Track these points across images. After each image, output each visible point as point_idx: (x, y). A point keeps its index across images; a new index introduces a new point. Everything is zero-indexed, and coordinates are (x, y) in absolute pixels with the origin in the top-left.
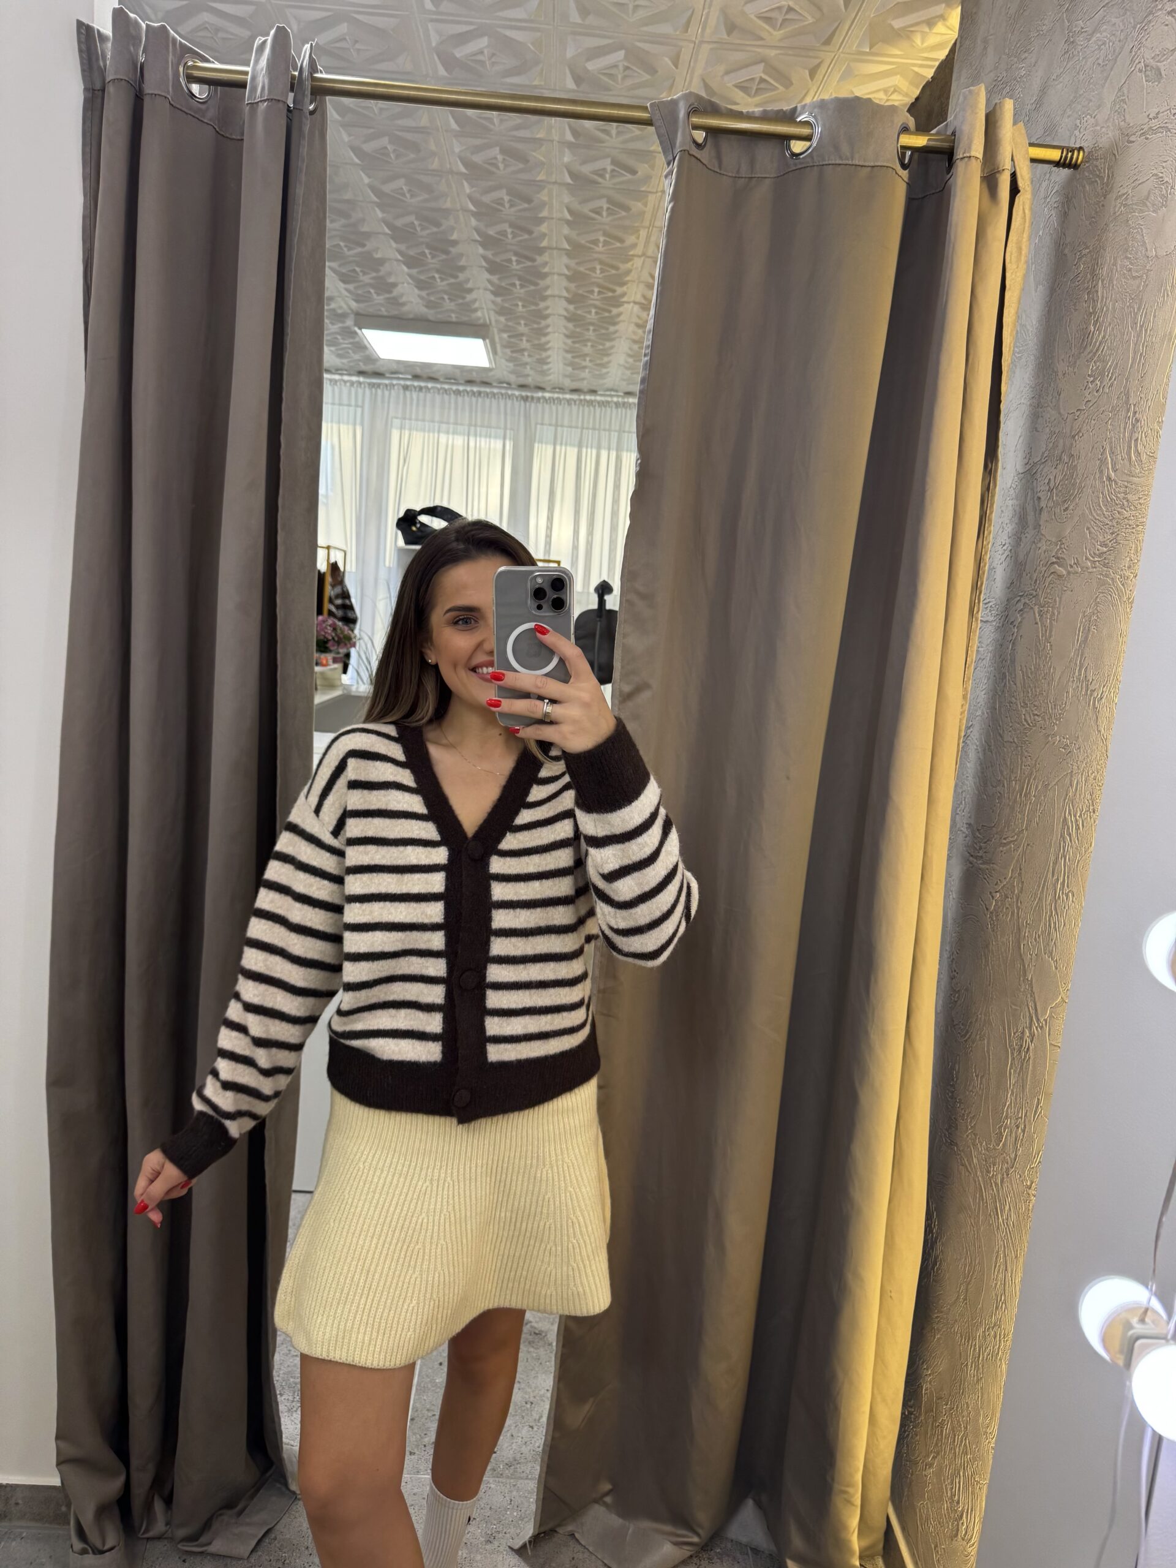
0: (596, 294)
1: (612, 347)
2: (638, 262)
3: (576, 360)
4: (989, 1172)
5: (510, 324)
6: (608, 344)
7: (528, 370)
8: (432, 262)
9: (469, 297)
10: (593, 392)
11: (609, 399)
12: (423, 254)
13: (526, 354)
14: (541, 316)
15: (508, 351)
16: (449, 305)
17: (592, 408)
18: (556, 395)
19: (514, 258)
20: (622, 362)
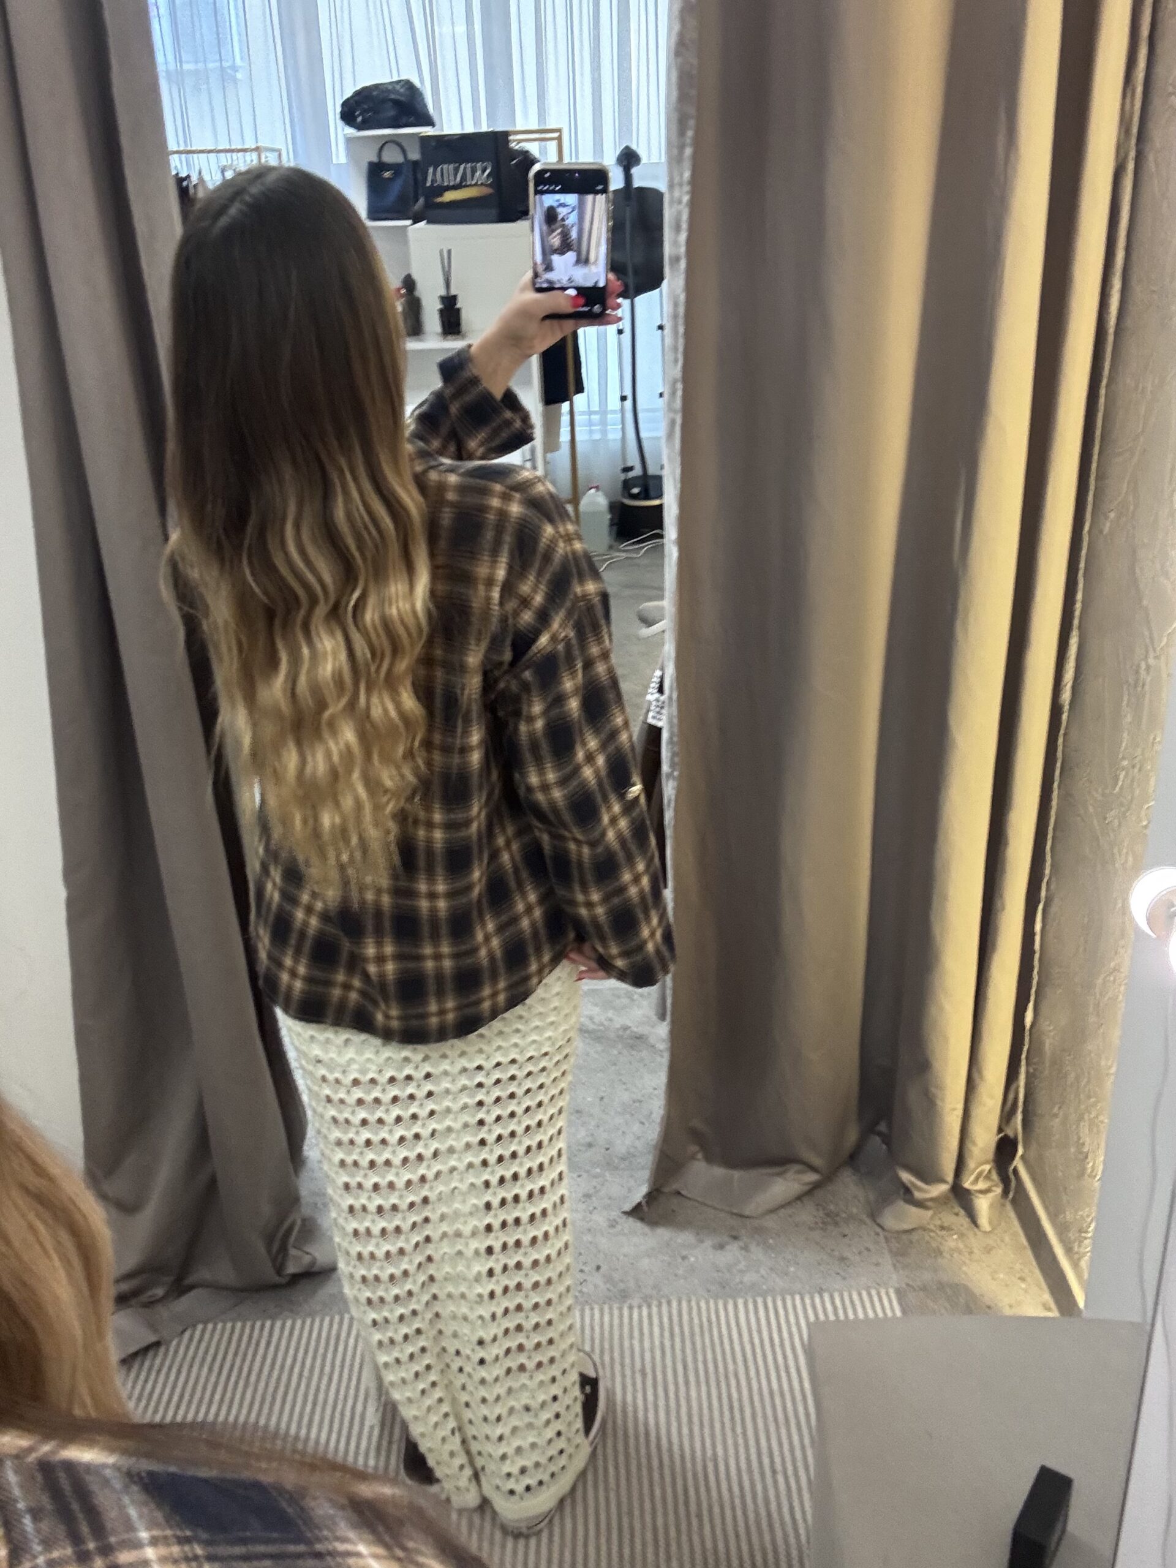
4: (1105, 819)
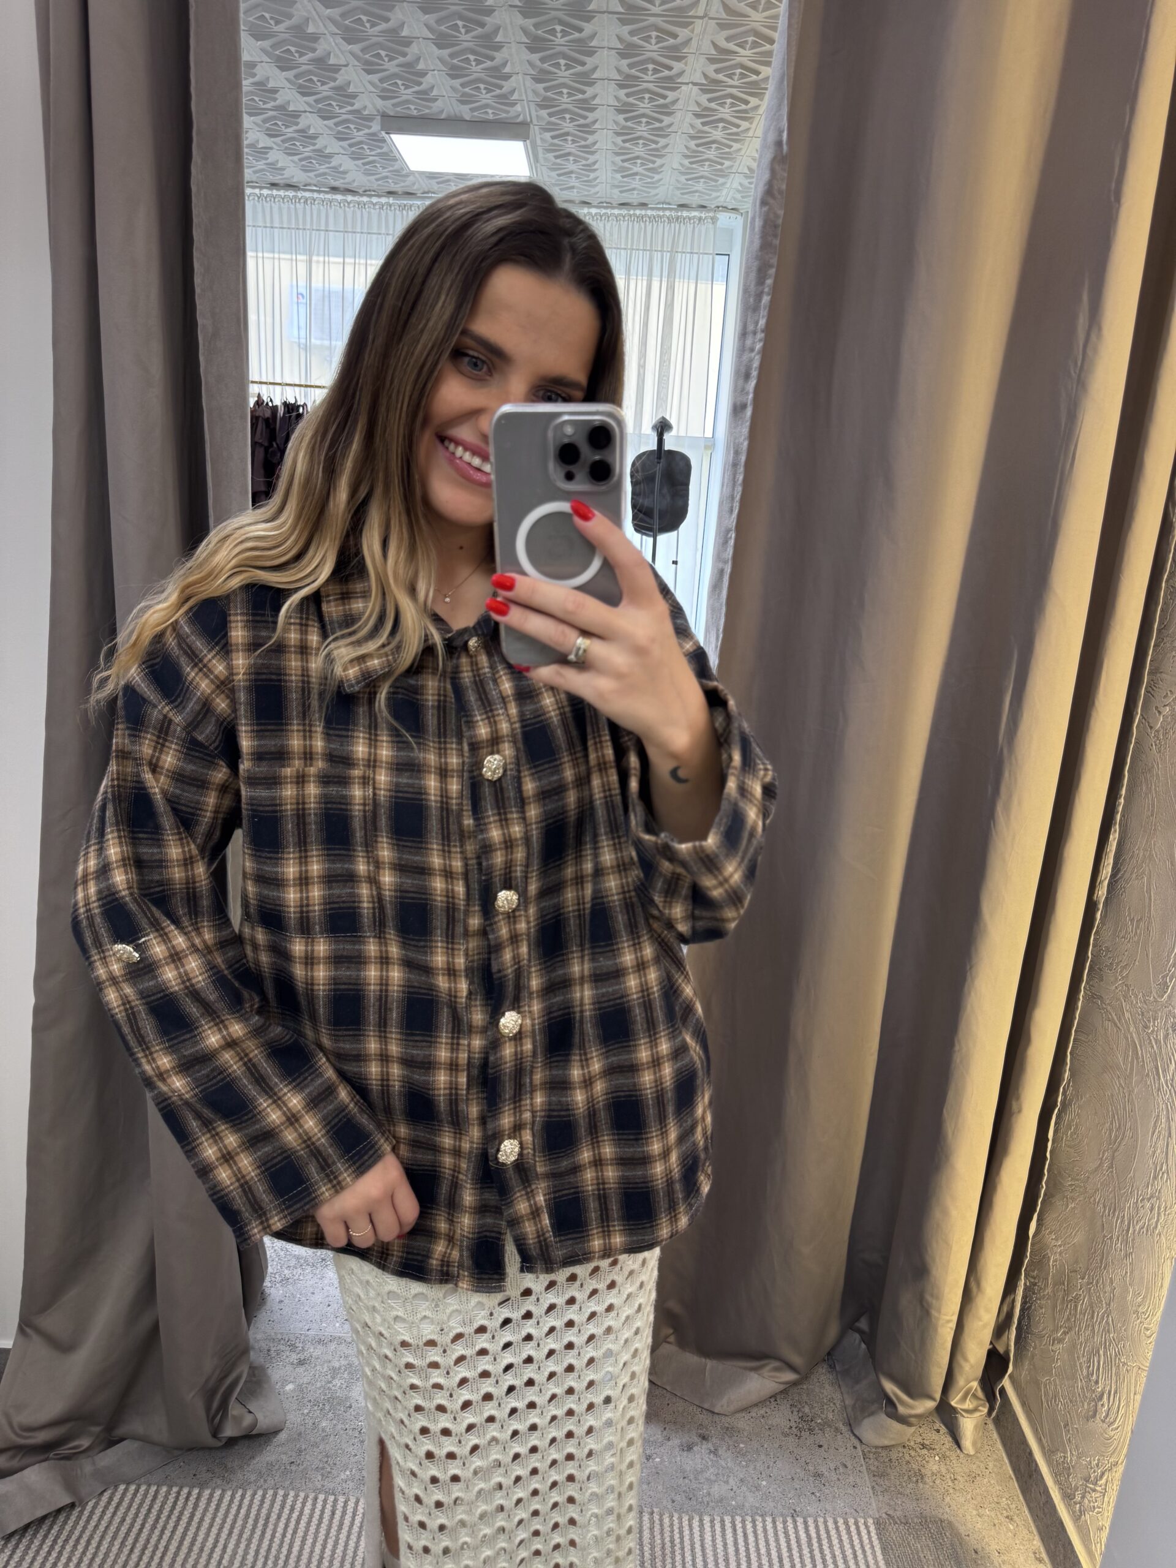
0: (650, 73)
1: (666, 146)
2: (699, 25)
3: (626, 164)
4: (1146, 1027)
5: (553, 119)
6: (662, 142)
7: (573, 181)
8: (466, 39)
9: (507, 86)
10: (643, 205)
11: (661, 213)
12: (455, 27)
13: (571, 158)
14: (587, 106)
15: (550, 156)
16: (485, 98)
17: (642, 225)
18: (604, 211)
19: (558, 28)
20: (676, 166)
